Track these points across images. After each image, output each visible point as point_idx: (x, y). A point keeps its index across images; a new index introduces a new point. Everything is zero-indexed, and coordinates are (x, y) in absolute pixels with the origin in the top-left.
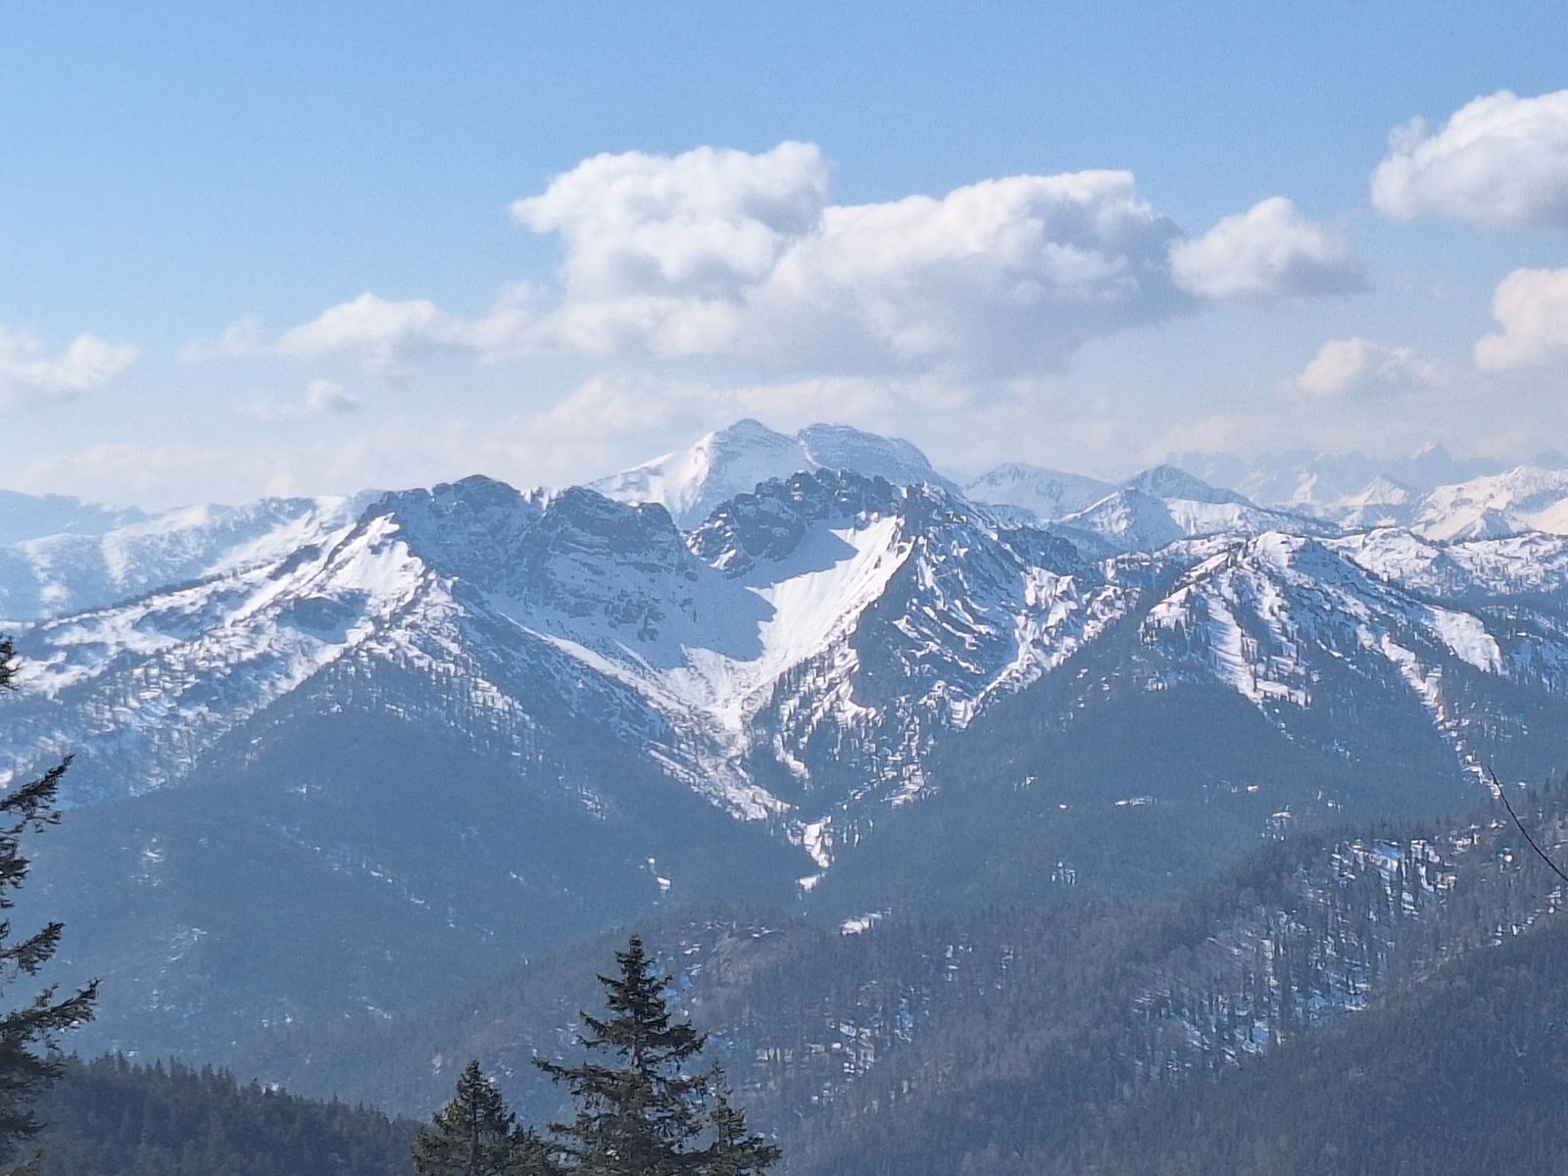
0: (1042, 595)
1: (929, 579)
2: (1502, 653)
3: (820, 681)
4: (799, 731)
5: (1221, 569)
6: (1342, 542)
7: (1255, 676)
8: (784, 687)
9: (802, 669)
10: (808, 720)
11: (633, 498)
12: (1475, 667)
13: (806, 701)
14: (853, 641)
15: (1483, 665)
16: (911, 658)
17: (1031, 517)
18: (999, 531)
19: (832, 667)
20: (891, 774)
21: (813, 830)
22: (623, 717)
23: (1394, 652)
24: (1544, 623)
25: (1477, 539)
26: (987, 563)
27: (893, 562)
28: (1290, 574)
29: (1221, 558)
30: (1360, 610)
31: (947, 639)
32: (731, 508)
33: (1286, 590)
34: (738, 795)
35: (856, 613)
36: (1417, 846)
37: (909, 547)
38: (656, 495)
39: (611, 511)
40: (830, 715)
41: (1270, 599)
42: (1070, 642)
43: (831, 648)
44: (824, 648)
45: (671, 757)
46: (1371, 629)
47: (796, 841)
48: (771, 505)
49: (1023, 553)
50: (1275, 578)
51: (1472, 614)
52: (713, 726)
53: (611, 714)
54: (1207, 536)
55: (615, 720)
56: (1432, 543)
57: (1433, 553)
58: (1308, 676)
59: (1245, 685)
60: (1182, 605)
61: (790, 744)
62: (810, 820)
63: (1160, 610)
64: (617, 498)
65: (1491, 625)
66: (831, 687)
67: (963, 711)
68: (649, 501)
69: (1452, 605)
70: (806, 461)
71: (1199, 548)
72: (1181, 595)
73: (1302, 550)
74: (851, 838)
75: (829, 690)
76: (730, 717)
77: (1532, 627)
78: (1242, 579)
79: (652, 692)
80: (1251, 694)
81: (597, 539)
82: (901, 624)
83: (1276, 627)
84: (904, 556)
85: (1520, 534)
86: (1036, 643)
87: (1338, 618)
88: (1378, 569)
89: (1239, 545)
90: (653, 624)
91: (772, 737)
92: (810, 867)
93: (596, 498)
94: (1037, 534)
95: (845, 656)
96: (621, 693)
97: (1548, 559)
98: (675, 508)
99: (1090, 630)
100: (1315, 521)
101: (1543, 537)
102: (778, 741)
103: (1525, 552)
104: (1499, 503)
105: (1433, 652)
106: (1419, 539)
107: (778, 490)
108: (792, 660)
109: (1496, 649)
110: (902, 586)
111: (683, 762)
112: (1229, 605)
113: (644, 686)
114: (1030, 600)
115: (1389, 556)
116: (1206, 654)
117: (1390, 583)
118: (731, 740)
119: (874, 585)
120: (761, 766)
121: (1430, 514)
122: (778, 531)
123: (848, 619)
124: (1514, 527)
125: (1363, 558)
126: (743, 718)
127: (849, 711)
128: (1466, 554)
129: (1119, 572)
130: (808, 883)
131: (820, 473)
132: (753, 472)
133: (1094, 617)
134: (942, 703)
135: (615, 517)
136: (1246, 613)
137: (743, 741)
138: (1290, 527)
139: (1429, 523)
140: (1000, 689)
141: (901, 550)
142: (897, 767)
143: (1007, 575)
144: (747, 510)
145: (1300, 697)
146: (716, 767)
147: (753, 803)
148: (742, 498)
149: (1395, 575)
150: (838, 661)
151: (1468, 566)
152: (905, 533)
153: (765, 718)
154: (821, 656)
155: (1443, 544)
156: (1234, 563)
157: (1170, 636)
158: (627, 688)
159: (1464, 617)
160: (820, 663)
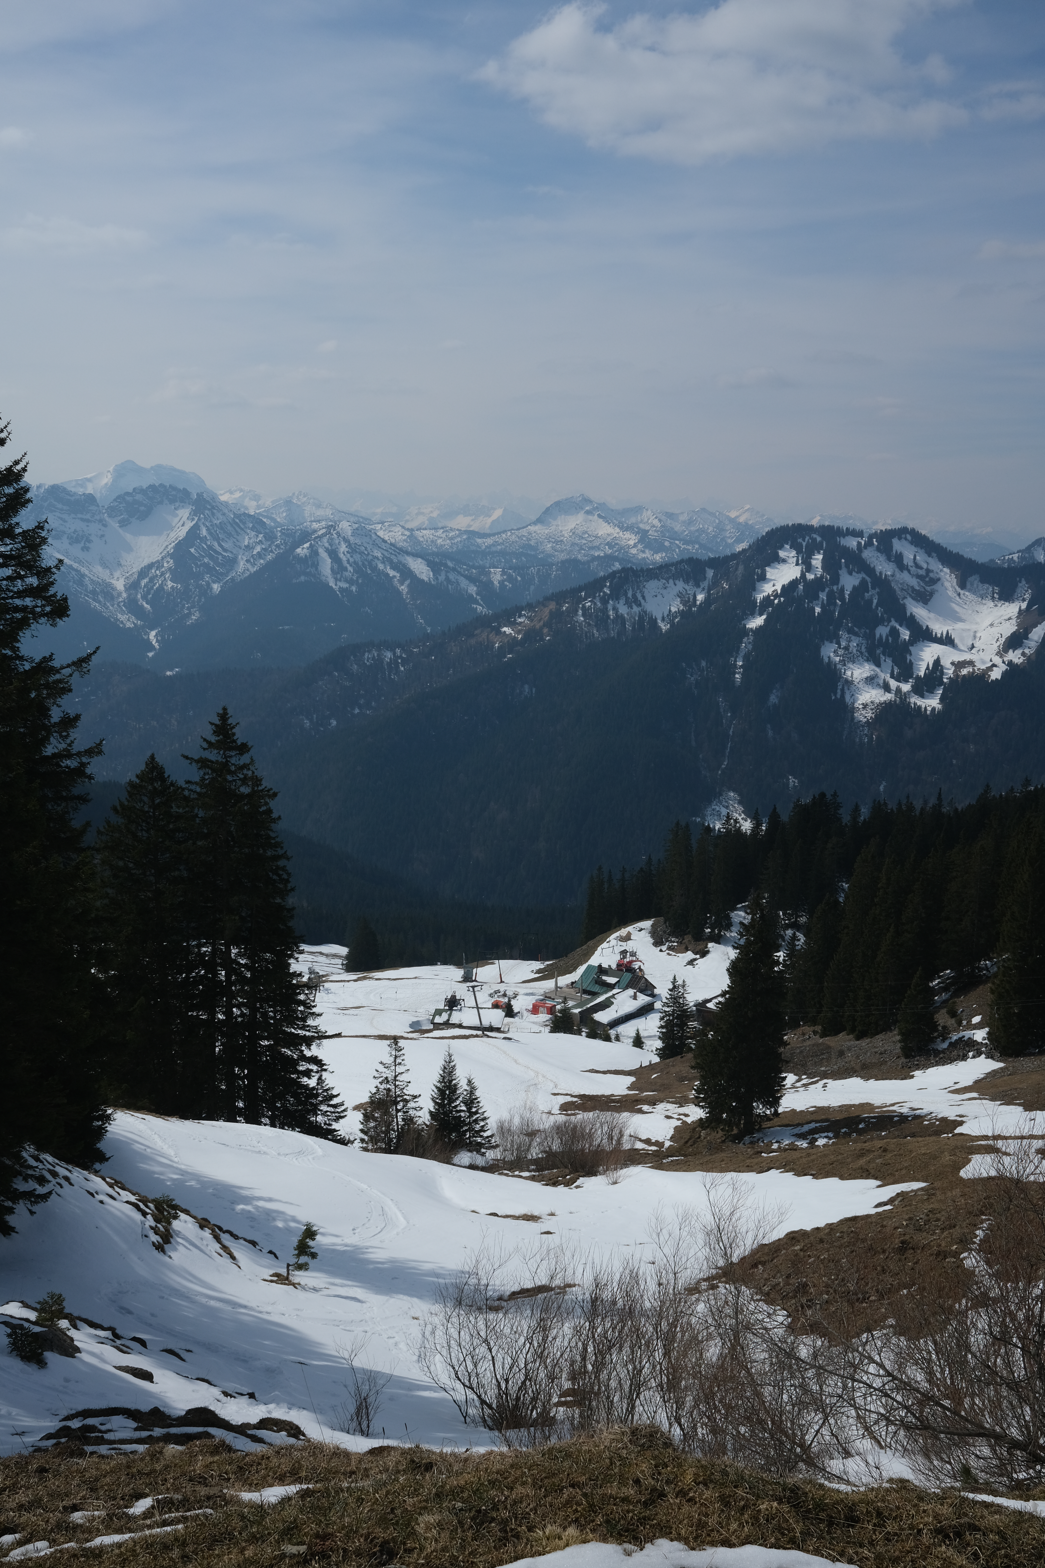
0: (251, 541)
1: (204, 532)
2: (434, 575)
3: (158, 572)
4: (148, 593)
5: (324, 535)
6: (373, 527)
7: (336, 579)
8: (143, 573)
9: (150, 566)
10: (152, 588)
11: (81, 491)
12: (423, 580)
13: (151, 580)
14: (172, 556)
15: (426, 579)
16: (196, 565)
17: (247, 508)
18: (234, 514)
19: (163, 566)
20: (186, 612)
21: (153, 633)
22: (74, 582)
23: (392, 573)
24: (450, 564)
25: (425, 529)
26: (229, 528)
27: (189, 525)
28: (352, 539)
29: (324, 531)
30: (379, 555)
31: (211, 557)
32: (120, 498)
33: (349, 545)
34: (122, 617)
35: (173, 544)
36: (398, 651)
37: (196, 519)
38: (90, 490)
39: (72, 496)
40: (161, 586)
41: (343, 548)
42: (262, 561)
43: (163, 558)
44: (160, 558)
45: (94, 600)
46: (383, 562)
47: (146, 637)
48: (139, 497)
49: (244, 523)
50: (346, 540)
51: (423, 558)
52: (112, 588)
53: (69, 581)
54: (319, 521)
55: (71, 584)
56: (408, 529)
57: (408, 533)
58: (357, 580)
59: (332, 584)
60: (308, 549)
61: (144, 597)
62: (152, 630)
63: (299, 550)
64: (73, 490)
65: (430, 564)
66: (163, 574)
67: (216, 587)
68: (87, 492)
69: (416, 555)
70: (153, 480)
71: (315, 526)
72: (307, 545)
73: (357, 529)
74: (169, 637)
75: (161, 576)
76: (119, 585)
77: (446, 565)
78: (332, 539)
79: (87, 572)
80: (334, 587)
81: (65, 508)
82: (192, 550)
83: (344, 559)
84: (194, 522)
85: (442, 528)
86: (247, 561)
87: (370, 557)
88: (386, 538)
89: (332, 526)
90: (88, 545)
91: (137, 594)
92: (152, 648)
93: (64, 490)
94: (249, 516)
95: (168, 562)
96: (74, 573)
97: (451, 539)
98: (98, 496)
99: (269, 557)
100: (362, 517)
101: (452, 529)
102: (139, 596)
103: (444, 536)
104: (435, 515)
105: (407, 573)
106: (403, 527)
107: (142, 491)
108: (146, 562)
109: (431, 574)
110: (193, 533)
111: (99, 602)
112: (327, 550)
113: (84, 570)
114: (246, 543)
115: (390, 534)
116: (317, 569)
117: (391, 544)
118: (120, 594)
119: (182, 533)
120: (132, 606)
121: (408, 517)
122: (142, 508)
123: (170, 547)
124: (440, 525)
125: (381, 534)
126: (125, 586)
127: (170, 584)
128: (421, 534)
129: (283, 534)
130: (150, 654)
131: (161, 485)
132: (130, 484)
133: (272, 551)
134: (208, 584)
135: (72, 499)
136: (333, 554)
137: (124, 595)
138: (352, 519)
139: (407, 521)
140: (233, 579)
141: (193, 520)
142: (188, 608)
143: (237, 532)
144: (128, 499)
145: (354, 588)
146: (113, 606)
147: (128, 621)
148: (127, 494)
149: (393, 541)
150: (165, 565)
151: (421, 539)
152: (195, 513)
153: (132, 587)
154: (158, 561)
155: (411, 530)
156: (330, 533)
157: (303, 560)
158: (76, 570)
159: (420, 560)
160: (158, 564)
